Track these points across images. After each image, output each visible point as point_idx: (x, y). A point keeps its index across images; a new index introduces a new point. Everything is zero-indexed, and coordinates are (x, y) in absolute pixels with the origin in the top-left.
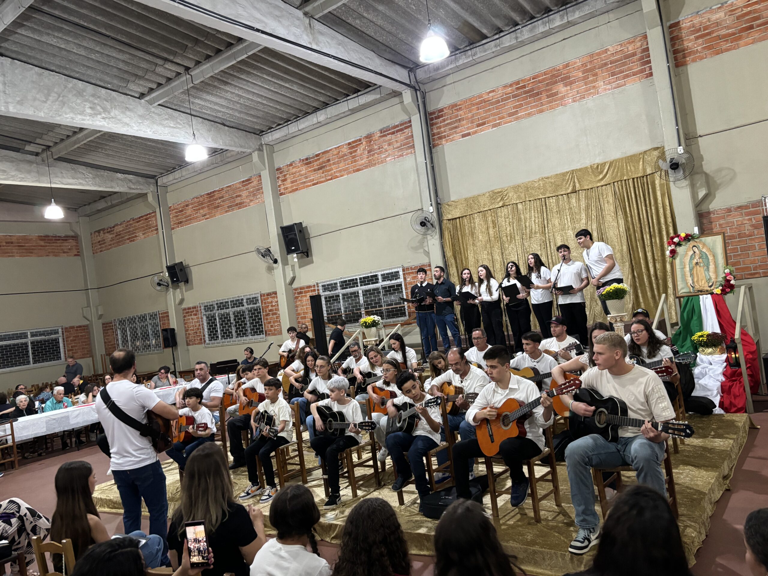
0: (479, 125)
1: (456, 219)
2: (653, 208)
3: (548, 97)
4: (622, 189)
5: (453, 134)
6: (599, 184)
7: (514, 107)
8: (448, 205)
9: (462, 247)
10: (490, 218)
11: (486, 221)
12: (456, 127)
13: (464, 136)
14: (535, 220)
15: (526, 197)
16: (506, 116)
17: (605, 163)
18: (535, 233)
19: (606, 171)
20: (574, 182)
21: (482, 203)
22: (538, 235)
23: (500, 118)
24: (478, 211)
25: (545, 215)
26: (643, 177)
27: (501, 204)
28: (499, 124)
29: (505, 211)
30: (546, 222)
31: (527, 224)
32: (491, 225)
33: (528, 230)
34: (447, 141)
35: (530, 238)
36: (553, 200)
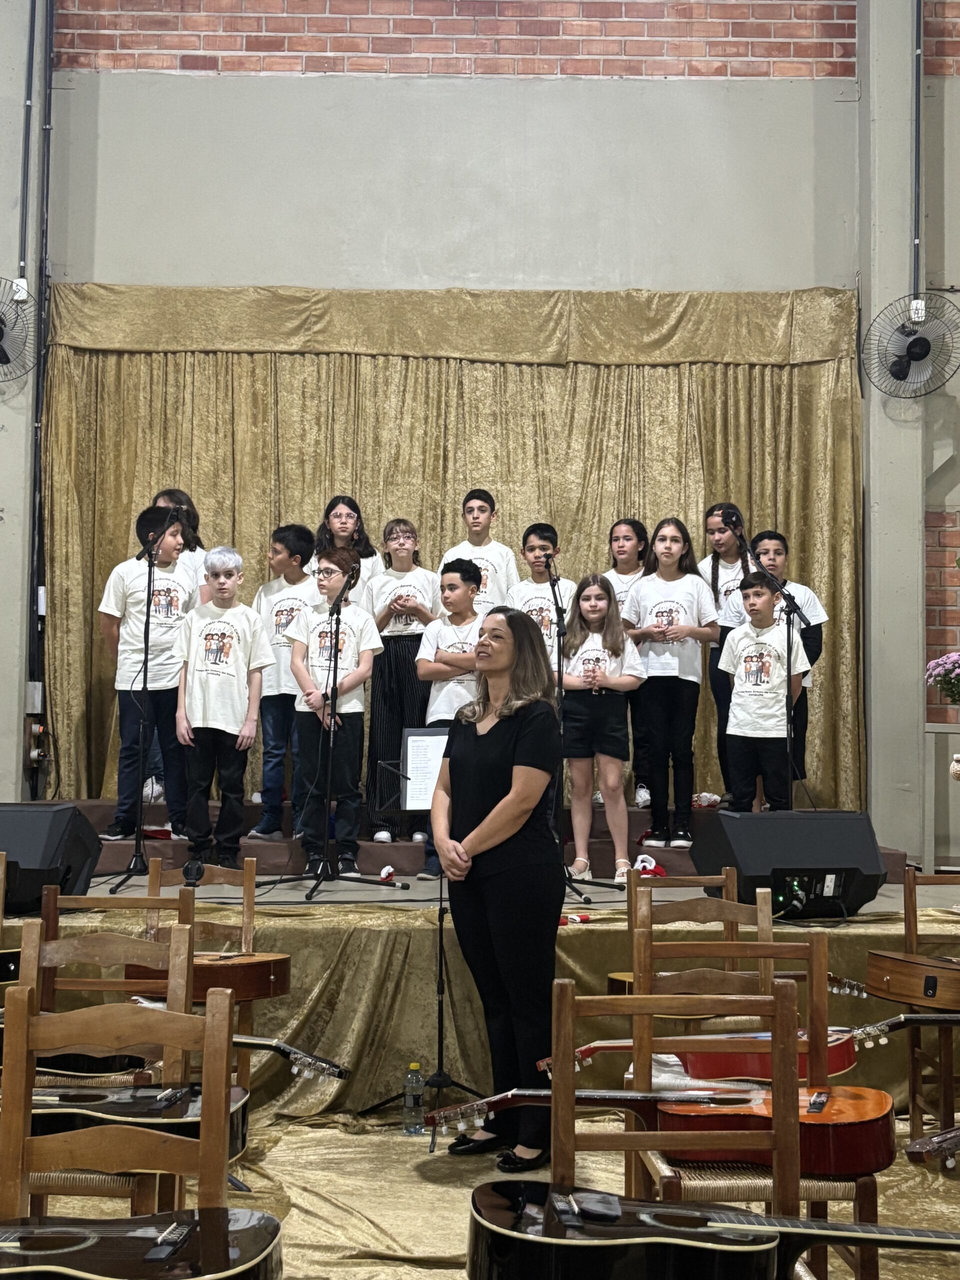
0: (253, 44)
1: (105, 352)
2: (794, 468)
3: (524, 29)
4: (714, 389)
5: (146, 42)
6: (642, 359)
7: (399, 26)
8: (82, 296)
9: (110, 465)
10: (246, 382)
11: (230, 391)
12: (163, 24)
13: (188, 63)
14: (412, 428)
15: (391, 343)
16: (363, 44)
17: (674, 296)
18: (409, 470)
19: (672, 321)
20: (566, 332)
21: (224, 322)
22: (417, 480)
23: (338, 46)
24: (203, 345)
25: (452, 418)
26: (781, 367)
27: (296, 343)
28: (333, 65)
29: (307, 369)
30: (452, 440)
31: (385, 435)
32: (244, 408)
33: (385, 456)
34: (116, 58)
35: (386, 483)
36: (486, 374)
